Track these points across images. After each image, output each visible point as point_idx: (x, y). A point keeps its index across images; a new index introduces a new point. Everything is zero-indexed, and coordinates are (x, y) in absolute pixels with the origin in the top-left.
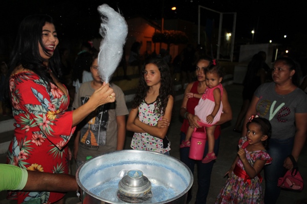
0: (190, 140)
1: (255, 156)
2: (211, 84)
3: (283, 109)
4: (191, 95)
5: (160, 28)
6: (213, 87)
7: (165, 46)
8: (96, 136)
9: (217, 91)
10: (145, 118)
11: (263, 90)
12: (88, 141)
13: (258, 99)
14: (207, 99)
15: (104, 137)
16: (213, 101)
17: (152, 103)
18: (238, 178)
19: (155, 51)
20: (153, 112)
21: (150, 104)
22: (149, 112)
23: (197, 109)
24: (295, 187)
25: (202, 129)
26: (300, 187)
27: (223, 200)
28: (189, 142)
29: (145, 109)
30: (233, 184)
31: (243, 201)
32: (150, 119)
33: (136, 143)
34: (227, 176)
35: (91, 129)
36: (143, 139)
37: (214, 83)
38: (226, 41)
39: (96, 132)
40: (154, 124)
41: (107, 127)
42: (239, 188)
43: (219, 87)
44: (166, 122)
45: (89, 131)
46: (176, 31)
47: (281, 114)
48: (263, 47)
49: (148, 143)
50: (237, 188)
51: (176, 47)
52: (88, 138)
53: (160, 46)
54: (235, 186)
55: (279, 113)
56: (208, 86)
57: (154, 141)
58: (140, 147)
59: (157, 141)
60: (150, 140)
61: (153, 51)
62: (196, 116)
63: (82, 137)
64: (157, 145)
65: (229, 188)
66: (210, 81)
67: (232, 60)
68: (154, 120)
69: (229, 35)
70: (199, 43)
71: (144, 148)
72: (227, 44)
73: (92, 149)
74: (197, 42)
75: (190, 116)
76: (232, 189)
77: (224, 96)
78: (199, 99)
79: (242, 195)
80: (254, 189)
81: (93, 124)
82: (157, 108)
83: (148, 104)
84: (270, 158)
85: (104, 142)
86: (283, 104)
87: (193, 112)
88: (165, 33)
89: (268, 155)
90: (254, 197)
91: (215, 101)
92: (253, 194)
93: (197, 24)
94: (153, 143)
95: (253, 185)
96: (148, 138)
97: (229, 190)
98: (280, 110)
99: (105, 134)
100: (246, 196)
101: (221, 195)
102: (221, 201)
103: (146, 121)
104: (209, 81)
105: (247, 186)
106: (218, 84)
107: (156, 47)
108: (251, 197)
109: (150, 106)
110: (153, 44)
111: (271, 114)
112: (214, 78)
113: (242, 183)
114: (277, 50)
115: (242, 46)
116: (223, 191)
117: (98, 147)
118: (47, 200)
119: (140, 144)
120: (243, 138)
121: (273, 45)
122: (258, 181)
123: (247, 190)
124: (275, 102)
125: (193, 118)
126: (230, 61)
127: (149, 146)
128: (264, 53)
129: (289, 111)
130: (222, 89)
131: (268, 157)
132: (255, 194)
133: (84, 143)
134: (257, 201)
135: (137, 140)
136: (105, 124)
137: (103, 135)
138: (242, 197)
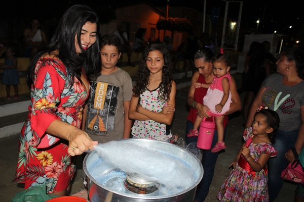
0: (198, 129)
1: (259, 149)
2: (219, 74)
3: (287, 100)
4: (198, 85)
5: (164, 15)
6: (221, 76)
7: (169, 33)
8: (104, 121)
9: (225, 81)
10: (149, 105)
11: (270, 81)
12: (96, 127)
13: (265, 89)
14: (215, 89)
15: (112, 123)
16: (221, 90)
17: (155, 90)
18: (242, 170)
19: (159, 38)
20: (156, 98)
21: (152, 91)
22: (153, 99)
23: (205, 98)
24: (296, 180)
25: (211, 119)
26: (301, 180)
27: (227, 191)
28: (197, 132)
29: (148, 97)
30: (237, 176)
31: (247, 193)
32: (153, 106)
33: (137, 130)
34: (232, 167)
35: (99, 114)
36: (146, 126)
37: (222, 72)
38: (231, 30)
39: (104, 117)
40: (158, 111)
41: (116, 112)
42: (244, 180)
43: (227, 76)
44: (171, 108)
45: (97, 117)
46: (181, 19)
47: (286, 105)
48: (268, 38)
49: (151, 130)
50: (242, 180)
51: (180, 35)
52: (97, 124)
53: (165, 33)
54: (240, 178)
55: (284, 105)
56: (216, 76)
57: (158, 128)
58: (142, 134)
59: (160, 128)
60: (154, 127)
61: (157, 38)
62: (205, 106)
63: (89, 123)
64: (160, 132)
65: (233, 180)
66: (218, 70)
67: (236, 50)
68: (158, 107)
69: (233, 24)
70: (204, 31)
71: (148, 135)
72: (232, 33)
73: (100, 134)
74: (202, 30)
75: (199, 105)
76: (236, 181)
77: (233, 85)
78: (207, 89)
79: (246, 187)
80: (259, 181)
81: (102, 109)
82: (161, 94)
83: (151, 91)
84: (275, 151)
85: (113, 127)
86: (288, 96)
87: (202, 102)
88: (170, 20)
89: (273, 149)
90: (259, 189)
91: (224, 91)
92: (257, 186)
93: (203, 12)
94: (156, 130)
95: (258, 177)
96: (151, 125)
97: (233, 182)
98: (285, 101)
99: (114, 120)
100: (250, 188)
101: (225, 185)
102: (225, 192)
103: (150, 108)
104: (216, 71)
105: (251, 178)
106: (226, 73)
107: (161, 34)
108: (255, 189)
109: (153, 92)
110: (157, 31)
111: (275, 105)
112: (222, 67)
113: (247, 175)
114: (282, 41)
115: (246, 36)
116: (227, 181)
117: (107, 132)
118: (53, 188)
119: (143, 132)
120: (248, 129)
121: (279, 35)
122: (263, 173)
123: (252, 182)
124: (280, 93)
125: (202, 107)
126: (235, 51)
127: (152, 133)
128: (269, 43)
129: (294, 102)
130: (230, 78)
131: (273, 150)
132: (259, 186)
133: (92, 128)
134: (262, 193)
135: (139, 128)
136: (114, 109)
137: (111, 120)
138: (246, 189)
